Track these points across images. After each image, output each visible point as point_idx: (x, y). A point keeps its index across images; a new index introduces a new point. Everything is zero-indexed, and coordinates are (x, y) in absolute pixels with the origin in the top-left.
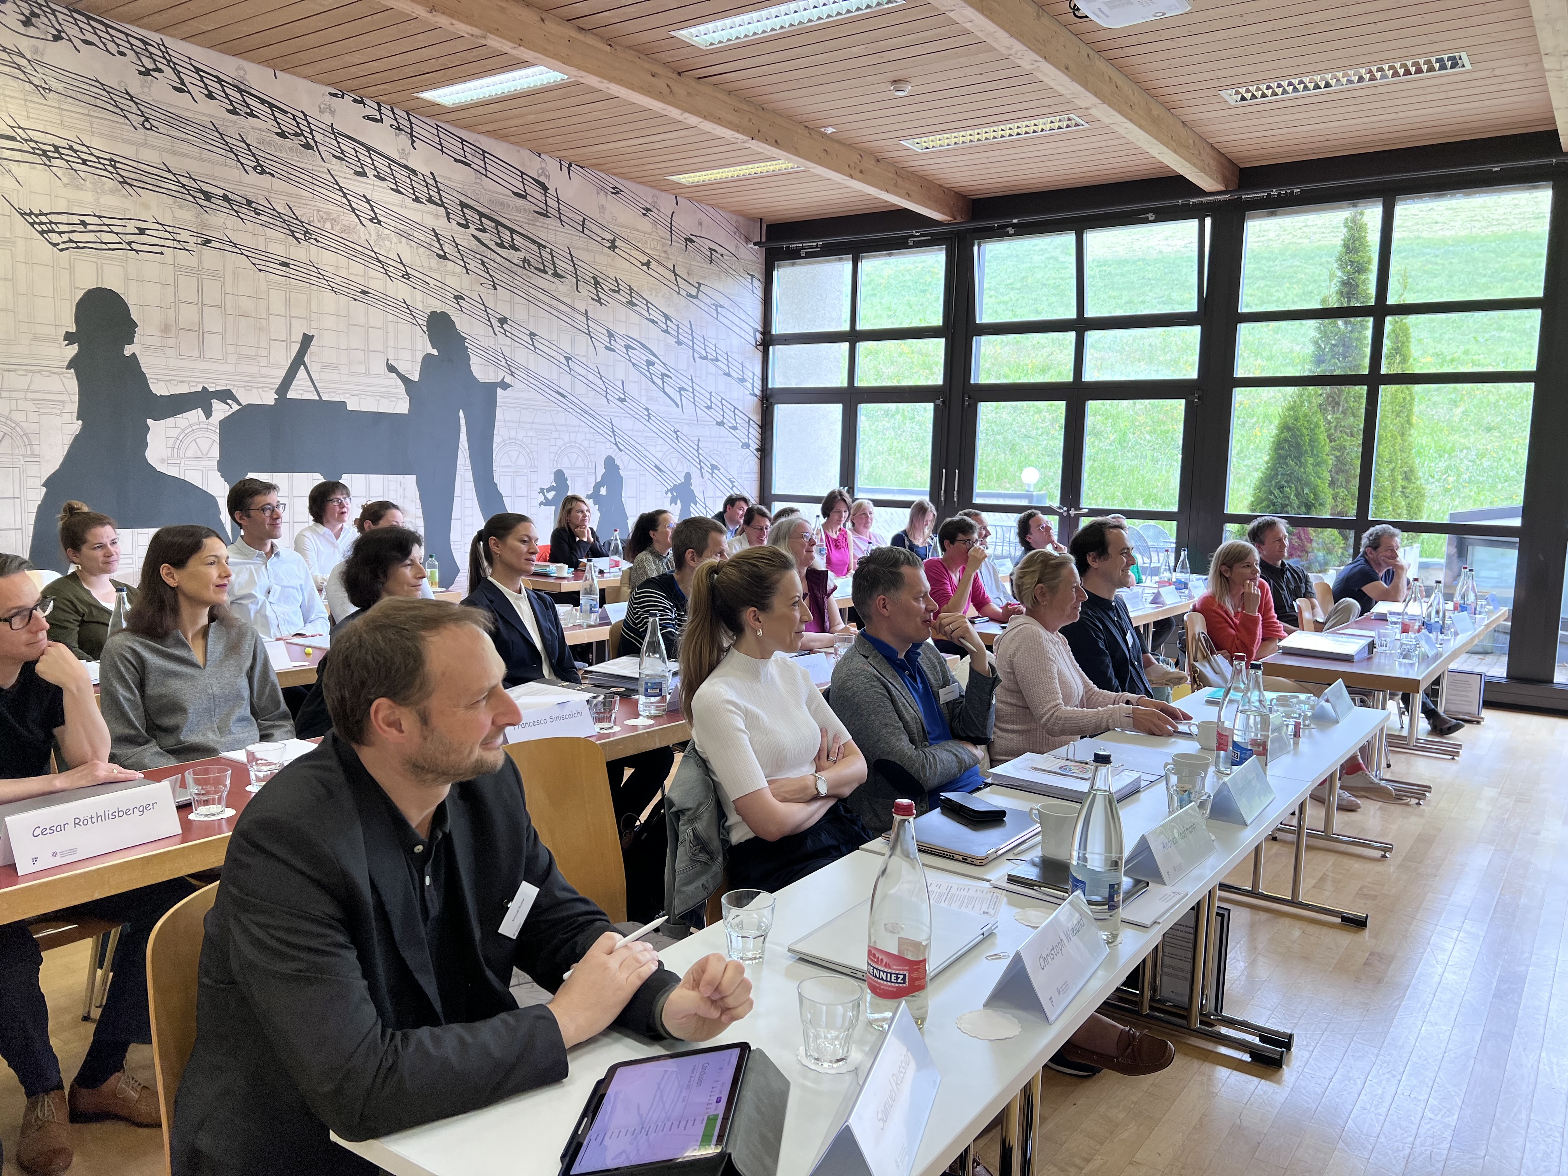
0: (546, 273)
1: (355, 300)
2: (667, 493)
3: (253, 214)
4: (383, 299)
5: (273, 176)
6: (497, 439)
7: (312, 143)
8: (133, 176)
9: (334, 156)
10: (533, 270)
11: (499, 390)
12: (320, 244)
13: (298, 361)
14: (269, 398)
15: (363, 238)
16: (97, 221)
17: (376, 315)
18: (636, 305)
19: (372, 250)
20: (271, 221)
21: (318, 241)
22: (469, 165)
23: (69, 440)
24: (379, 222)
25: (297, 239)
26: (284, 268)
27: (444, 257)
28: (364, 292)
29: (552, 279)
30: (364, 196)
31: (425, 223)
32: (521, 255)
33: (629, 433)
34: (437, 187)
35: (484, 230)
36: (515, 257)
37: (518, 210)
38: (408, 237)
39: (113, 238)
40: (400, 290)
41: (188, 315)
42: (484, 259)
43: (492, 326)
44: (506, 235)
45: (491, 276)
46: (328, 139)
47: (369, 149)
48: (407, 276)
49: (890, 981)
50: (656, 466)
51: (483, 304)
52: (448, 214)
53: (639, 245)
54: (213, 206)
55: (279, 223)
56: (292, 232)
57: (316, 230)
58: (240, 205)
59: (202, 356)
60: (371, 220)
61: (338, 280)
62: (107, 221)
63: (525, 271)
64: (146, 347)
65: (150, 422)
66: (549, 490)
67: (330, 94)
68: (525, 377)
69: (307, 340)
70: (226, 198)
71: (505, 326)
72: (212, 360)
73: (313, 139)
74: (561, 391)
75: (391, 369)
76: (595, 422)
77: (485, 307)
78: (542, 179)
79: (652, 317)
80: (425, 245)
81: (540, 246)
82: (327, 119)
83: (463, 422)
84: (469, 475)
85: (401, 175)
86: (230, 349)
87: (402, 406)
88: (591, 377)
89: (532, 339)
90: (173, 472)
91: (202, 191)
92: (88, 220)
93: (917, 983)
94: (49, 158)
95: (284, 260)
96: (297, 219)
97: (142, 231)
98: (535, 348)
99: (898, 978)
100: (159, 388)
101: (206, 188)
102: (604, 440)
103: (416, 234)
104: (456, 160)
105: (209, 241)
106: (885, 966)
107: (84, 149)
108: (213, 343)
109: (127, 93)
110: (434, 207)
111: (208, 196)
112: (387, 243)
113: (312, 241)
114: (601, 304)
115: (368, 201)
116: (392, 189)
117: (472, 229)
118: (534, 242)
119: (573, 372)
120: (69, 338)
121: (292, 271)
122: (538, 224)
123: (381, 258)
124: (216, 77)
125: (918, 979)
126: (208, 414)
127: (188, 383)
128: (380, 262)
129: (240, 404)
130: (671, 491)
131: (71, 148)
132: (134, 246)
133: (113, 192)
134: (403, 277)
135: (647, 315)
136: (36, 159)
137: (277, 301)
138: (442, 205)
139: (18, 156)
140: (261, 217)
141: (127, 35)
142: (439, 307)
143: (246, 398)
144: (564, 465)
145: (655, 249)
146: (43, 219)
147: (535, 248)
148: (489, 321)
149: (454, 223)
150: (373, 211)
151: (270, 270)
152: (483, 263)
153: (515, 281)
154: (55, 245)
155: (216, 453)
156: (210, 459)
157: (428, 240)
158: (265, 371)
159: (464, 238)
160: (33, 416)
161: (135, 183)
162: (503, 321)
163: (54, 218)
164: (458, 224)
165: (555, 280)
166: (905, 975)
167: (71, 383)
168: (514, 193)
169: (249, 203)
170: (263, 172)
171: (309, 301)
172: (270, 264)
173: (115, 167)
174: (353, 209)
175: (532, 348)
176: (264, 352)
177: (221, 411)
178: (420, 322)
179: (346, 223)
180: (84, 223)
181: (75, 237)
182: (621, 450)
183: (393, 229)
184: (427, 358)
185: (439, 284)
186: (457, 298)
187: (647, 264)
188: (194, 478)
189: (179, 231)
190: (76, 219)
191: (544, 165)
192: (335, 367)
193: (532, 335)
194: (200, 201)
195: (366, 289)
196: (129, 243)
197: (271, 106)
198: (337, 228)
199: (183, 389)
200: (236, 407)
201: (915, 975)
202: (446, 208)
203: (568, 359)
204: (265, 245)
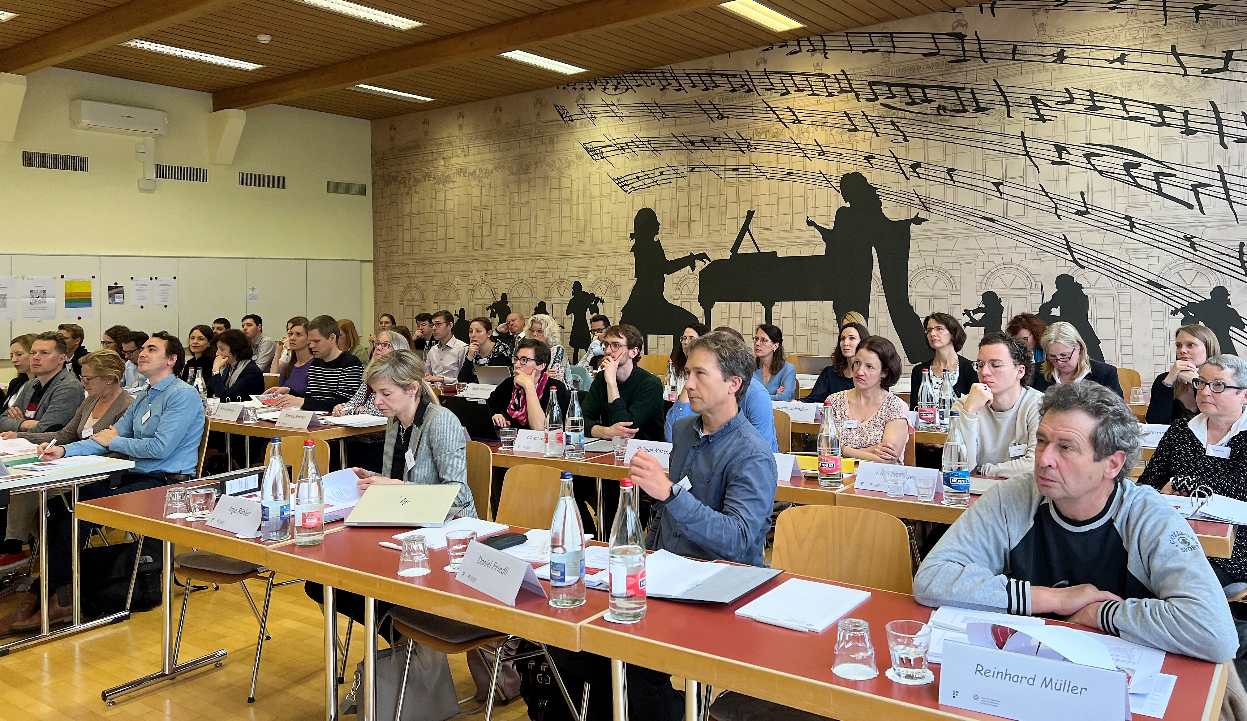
0: (967, 111)
1: (783, 180)
3: (717, 145)
4: (804, 176)
5: (728, 117)
6: (910, 268)
7: (752, 87)
8: (658, 145)
9: (766, 89)
10: (948, 113)
11: (913, 227)
12: (758, 150)
13: (745, 229)
14: (727, 255)
15: (788, 136)
16: (643, 174)
17: (798, 188)
18: (1103, 108)
19: (795, 143)
20: (727, 145)
21: (756, 149)
22: (877, 51)
23: (631, 288)
24: (800, 122)
25: (743, 152)
26: (735, 172)
27: (856, 130)
28: (789, 174)
29: (974, 115)
30: (788, 108)
31: (837, 110)
32: (935, 105)
33: (1098, 248)
34: (847, 79)
35: (894, 96)
36: (929, 108)
37: (929, 67)
38: (823, 125)
39: (650, 181)
40: (819, 165)
41: (683, 212)
42: (894, 120)
43: (904, 173)
44: (918, 94)
45: (901, 132)
46: (762, 81)
47: (790, 74)
48: (823, 153)
50: (1150, 282)
51: (894, 157)
52: (857, 96)
54: (696, 148)
55: (732, 146)
56: (740, 148)
57: (756, 142)
58: (709, 142)
59: (690, 236)
60: (793, 123)
61: (770, 170)
62: (646, 173)
63: (940, 117)
64: (664, 235)
65: (665, 275)
66: (976, 312)
67: (764, 50)
68: (943, 210)
69: (750, 214)
70: (702, 141)
71: (918, 170)
72: (697, 237)
73: (753, 85)
74: (989, 216)
75: (810, 223)
76: (1038, 240)
77: (896, 159)
78: (957, 31)
79: (1131, 114)
80: (838, 126)
81: (956, 89)
82: (762, 68)
83: (875, 256)
84: (883, 300)
85: (816, 82)
86: (705, 229)
88: (1031, 196)
89: (950, 175)
90: (676, 303)
91: (690, 142)
92: (639, 175)
94: (624, 150)
95: (735, 167)
96: (743, 139)
97: (662, 173)
98: (954, 182)
100: (669, 257)
101: (692, 139)
102: (1055, 258)
103: (829, 120)
104: (864, 52)
105: (694, 169)
107: (638, 140)
108: (696, 228)
109: (656, 103)
110: (845, 95)
111: (693, 143)
112: (806, 134)
113: (753, 150)
114: (1044, 121)
115: (791, 110)
116: (809, 95)
117: (881, 100)
118: (950, 88)
119: (1005, 196)
120: (632, 236)
121: (740, 173)
122: (954, 71)
123: (801, 146)
124: (697, 74)
126: (693, 269)
127: (683, 251)
128: (801, 149)
129: (710, 261)
130: (1183, 310)
131: (632, 142)
132: (658, 182)
133: (649, 157)
134: (819, 155)
135: (1124, 114)
136: (619, 152)
137: (731, 193)
138: (853, 90)
139: (612, 153)
140: (722, 145)
141: (655, 73)
142: (849, 169)
143: (714, 256)
145: (1134, 39)
146: (622, 180)
147: (953, 93)
148: (901, 169)
149: (863, 101)
150: (795, 115)
151: (727, 176)
152: (893, 124)
153: (929, 129)
154: (626, 191)
155: (697, 291)
156: (694, 295)
157: (840, 122)
158: (724, 239)
159: (874, 110)
160: (618, 277)
161: (658, 149)
162: (915, 166)
163: (626, 178)
164: (868, 100)
165: (979, 114)
168: (924, 55)
169: (715, 139)
170: (723, 117)
171: (751, 190)
172: (727, 172)
173: (650, 144)
174: (780, 120)
175: (952, 183)
176: (724, 227)
179: (776, 130)
180: (638, 177)
181: (634, 185)
182: (1083, 267)
183: (810, 123)
184: (841, 211)
185: (851, 152)
186: (867, 158)
187: (1122, 59)
189: (678, 168)
190: (634, 176)
191: (959, 17)
192: (769, 229)
193: (950, 171)
194: (689, 148)
195: (791, 171)
196: (656, 182)
197: (727, 76)
198: (769, 136)
199: (681, 256)
200: (708, 263)
202: (856, 92)
203: (997, 185)
204: (725, 161)
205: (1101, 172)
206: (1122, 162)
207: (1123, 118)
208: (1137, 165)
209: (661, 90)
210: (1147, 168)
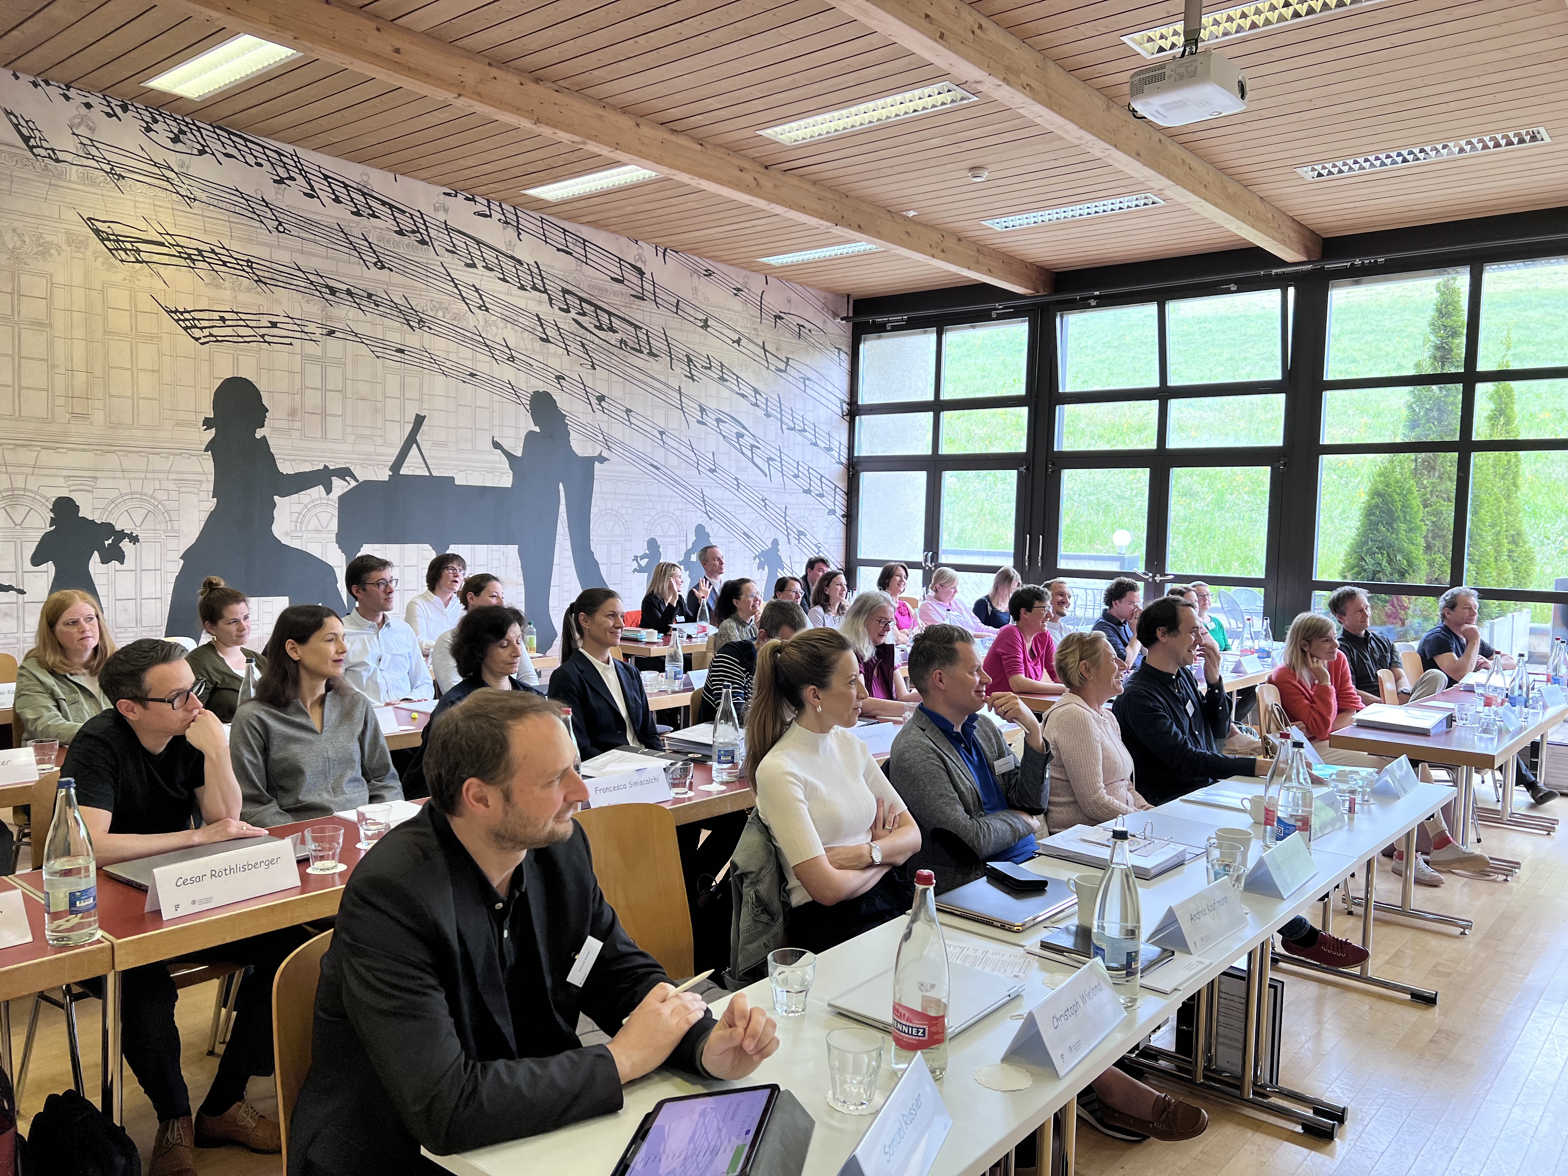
0: (642, 352)
1: (464, 382)
2: (755, 559)
3: (373, 306)
4: (490, 382)
5: (391, 270)
6: (594, 510)
7: (427, 238)
8: (266, 274)
9: (447, 250)
10: (629, 349)
11: (597, 465)
12: (432, 331)
13: (411, 440)
14: (384, 475)
15: (472, 324)
16: (235, 316)
17: (483, 396)
18: (727, 381)
19: (481, 336)
20: (388, 311)
21: (430, 329)
22: (571, 254)
23: (205, 516)
24: (487, 310)
25: (411, 327)
26: (399, 354)
27: (547, 340)
28: (472, 375)
29: (647, 358)
30: (474, 286)
31: (530, 309)
32: (618, 336)
33: (719, 502)
34: (541, 275)
35: (584, 314)
36: (613, 338)
37: (615, 294)
38: (514, 323)
39: (250, 332)
40: (506, 372)
41: (313, 399)
42: (585, 341)
43: (590, 404)
44: (605, 318)
45: (590, 357)
46: (441, 235)
47: (478, 242)
48: (512, 358)
49: (912, 1034)
50: (745, 534)
51: (583, 384)
52: (551, 300)
53: (730, 324)
54: (337, 300)
55: (396, 313)
56: (408, 320)
57: (430, 318)
58: (361, 297)
59: (324, 437)
60: (480, 308)
61: (448, 364)
62: (243, 317)
63: (622, 352)
64: (274, 429)
65: (276, 498)
66: (642, 558)
67: (444, 193)
68: (621, 451)
69: (419, 420)
70: (349, 292)
71: (603, 404)
72: (334, 441)
73: (428, 235)
74: (655, 463)
75: (497, 445)
76: (686, 492)
77: (585, 386)
78: (639, 265)
79: (741, 392)
80: (529, 329)
81: (636, 327)
82: (441, 216)
83: (562, 494)
84: (568, 544)
85: (508, 265)
86: (349, 430)
87: (506, 480)
88: (683, 449)
89: (628, 415)
90: (295, 544)
91: (327, 286)
92: (227, 316)
93: (936, 1037)
94: (193, 261)
95: (399, 346)
96: (412, 309)
97: (274, 325)
98: (631, 423)
99: (918, 1032)
100: (286, 468)
101: (331, 283)
102: (695, 509)
103: (521, 320)
104: (559, 250)
105: (334, 332)
106: (907, 1020)
107: (224, 252)
108: (335, 428)
109: (263, 200)
110: (538, 293)
111: (333, 291)
112: (494, 329)
113: (425, 329)
114: (694, 380)
115: (477, 290)
116: (499, 278)
117: (573, 314)
118: (631, 324)
119: (666, 446)
120: (208, 423)
121: (406, 357)
122: (634, 306)
123: (488, 342)
124: (343, 182)
125: (937, 1033)
126: (329, 490)
127: (311, 461)
128: (487, 346)
129: (357, 481)
130: (759, 557)
131: (213, 251)
132: (266, 338)
133: (248, 290)
134: (508, 359)
135: (737, 389)
136: (182, 262)
137: (392, 384)
138: (545, 291)
139: (166, 260)
140: (380, 308)
141: (263, 147)
142: (541, 387)
143: (363, 474)
144: (657, 534)
145: (745, 327)
146: (187, 316)
147: (633, 330)
148: (588, 399)
149: (556, 308)
150: (481, 298)
151: (387, 356)
152: (583, 345)
153: (613, 361)
154: (197, 339)
155: (334, 526)
156: (329, 532)
157: (531, 325)
158: (380, 450)
159: (566, 322)
160: (174, 495)
161: (268, 281)
162: (601, 398)
163: (197, 315)
164: (560, 309)
165: (650, 359)
166: (924, 1029)
167: (208, 464)
168: (612, 278)
169: (370, 296)
170: (383, 267)
171: (421, 386)
172: (387, 351)
173: (251, 267)
174: (463, 299)
175: (628, 424)
176: (380, 433)
177: (340, 487)
178: (524, 401)
179: (457, 311)
180: (223, 319)
181: (215, 331)
182: (711, 519)
183: (499, 315)
184: (530, 435)
185: (542, 366)
186: (558, 378)
187: (738, 342)
188: (315, 550)
189: (307, 323)
190: (216, 316)
191: (640, 251)
192: (444, 445)
193: (628, 411)
194: (326, 296)
195: (474, 372)
196: (263, 336)
197: (391, 207)
198: (448, 316)
199: (307, 468)
200: (353, 484)
201: (934, 1029)
202: (549, 295)
203: (662, 433)
204: (384, 334)
205: (724, 437)
206: (735, 431)
207: (737, 393)
208: (742, 436)
209: (275, 181)
210: (748, 440)
